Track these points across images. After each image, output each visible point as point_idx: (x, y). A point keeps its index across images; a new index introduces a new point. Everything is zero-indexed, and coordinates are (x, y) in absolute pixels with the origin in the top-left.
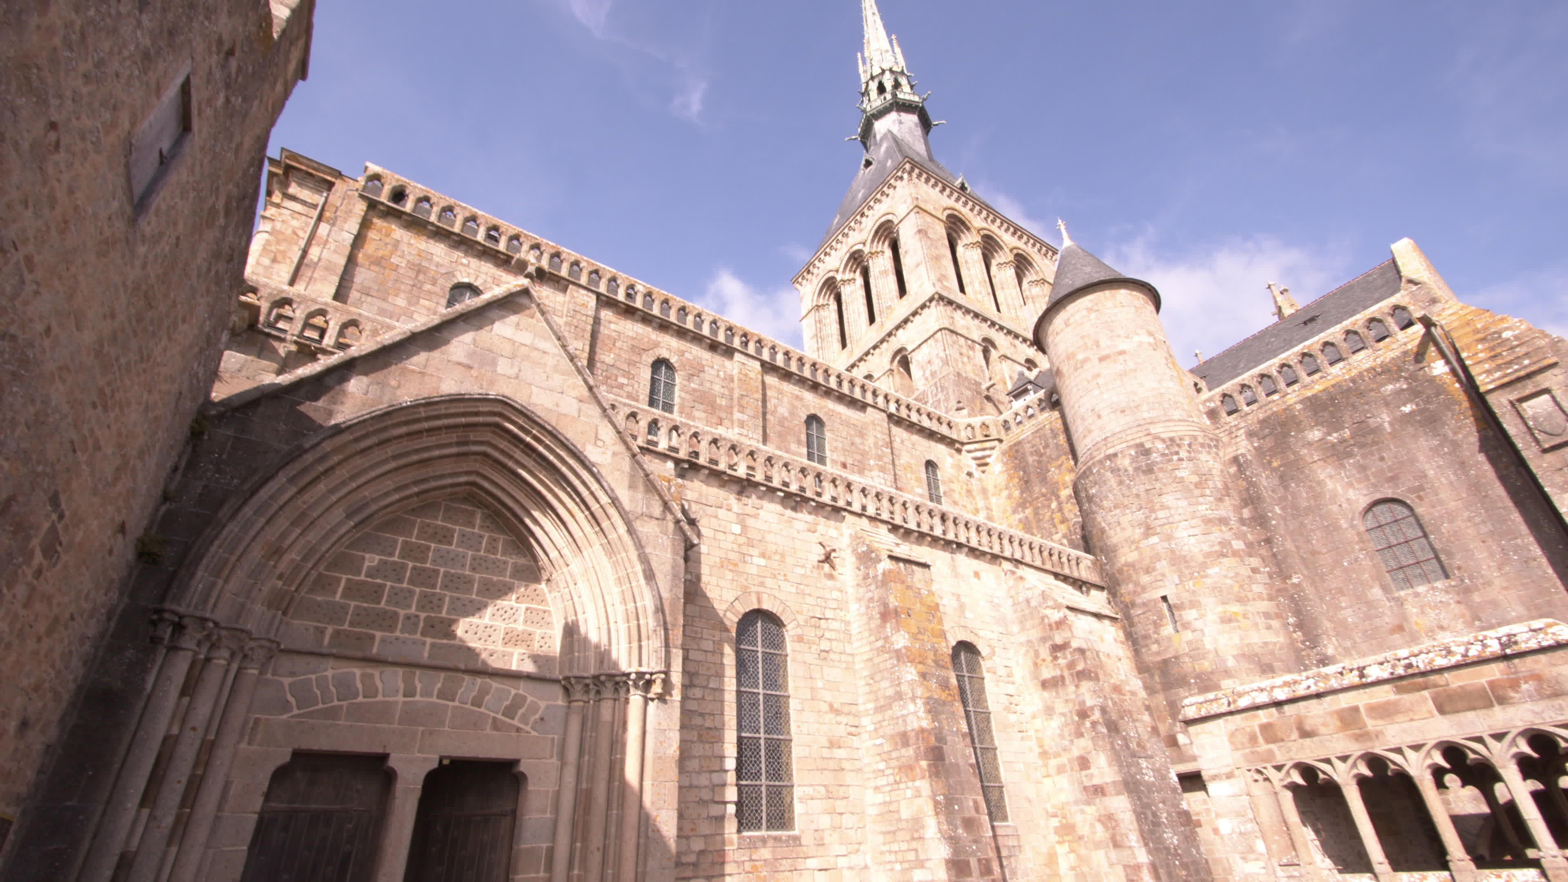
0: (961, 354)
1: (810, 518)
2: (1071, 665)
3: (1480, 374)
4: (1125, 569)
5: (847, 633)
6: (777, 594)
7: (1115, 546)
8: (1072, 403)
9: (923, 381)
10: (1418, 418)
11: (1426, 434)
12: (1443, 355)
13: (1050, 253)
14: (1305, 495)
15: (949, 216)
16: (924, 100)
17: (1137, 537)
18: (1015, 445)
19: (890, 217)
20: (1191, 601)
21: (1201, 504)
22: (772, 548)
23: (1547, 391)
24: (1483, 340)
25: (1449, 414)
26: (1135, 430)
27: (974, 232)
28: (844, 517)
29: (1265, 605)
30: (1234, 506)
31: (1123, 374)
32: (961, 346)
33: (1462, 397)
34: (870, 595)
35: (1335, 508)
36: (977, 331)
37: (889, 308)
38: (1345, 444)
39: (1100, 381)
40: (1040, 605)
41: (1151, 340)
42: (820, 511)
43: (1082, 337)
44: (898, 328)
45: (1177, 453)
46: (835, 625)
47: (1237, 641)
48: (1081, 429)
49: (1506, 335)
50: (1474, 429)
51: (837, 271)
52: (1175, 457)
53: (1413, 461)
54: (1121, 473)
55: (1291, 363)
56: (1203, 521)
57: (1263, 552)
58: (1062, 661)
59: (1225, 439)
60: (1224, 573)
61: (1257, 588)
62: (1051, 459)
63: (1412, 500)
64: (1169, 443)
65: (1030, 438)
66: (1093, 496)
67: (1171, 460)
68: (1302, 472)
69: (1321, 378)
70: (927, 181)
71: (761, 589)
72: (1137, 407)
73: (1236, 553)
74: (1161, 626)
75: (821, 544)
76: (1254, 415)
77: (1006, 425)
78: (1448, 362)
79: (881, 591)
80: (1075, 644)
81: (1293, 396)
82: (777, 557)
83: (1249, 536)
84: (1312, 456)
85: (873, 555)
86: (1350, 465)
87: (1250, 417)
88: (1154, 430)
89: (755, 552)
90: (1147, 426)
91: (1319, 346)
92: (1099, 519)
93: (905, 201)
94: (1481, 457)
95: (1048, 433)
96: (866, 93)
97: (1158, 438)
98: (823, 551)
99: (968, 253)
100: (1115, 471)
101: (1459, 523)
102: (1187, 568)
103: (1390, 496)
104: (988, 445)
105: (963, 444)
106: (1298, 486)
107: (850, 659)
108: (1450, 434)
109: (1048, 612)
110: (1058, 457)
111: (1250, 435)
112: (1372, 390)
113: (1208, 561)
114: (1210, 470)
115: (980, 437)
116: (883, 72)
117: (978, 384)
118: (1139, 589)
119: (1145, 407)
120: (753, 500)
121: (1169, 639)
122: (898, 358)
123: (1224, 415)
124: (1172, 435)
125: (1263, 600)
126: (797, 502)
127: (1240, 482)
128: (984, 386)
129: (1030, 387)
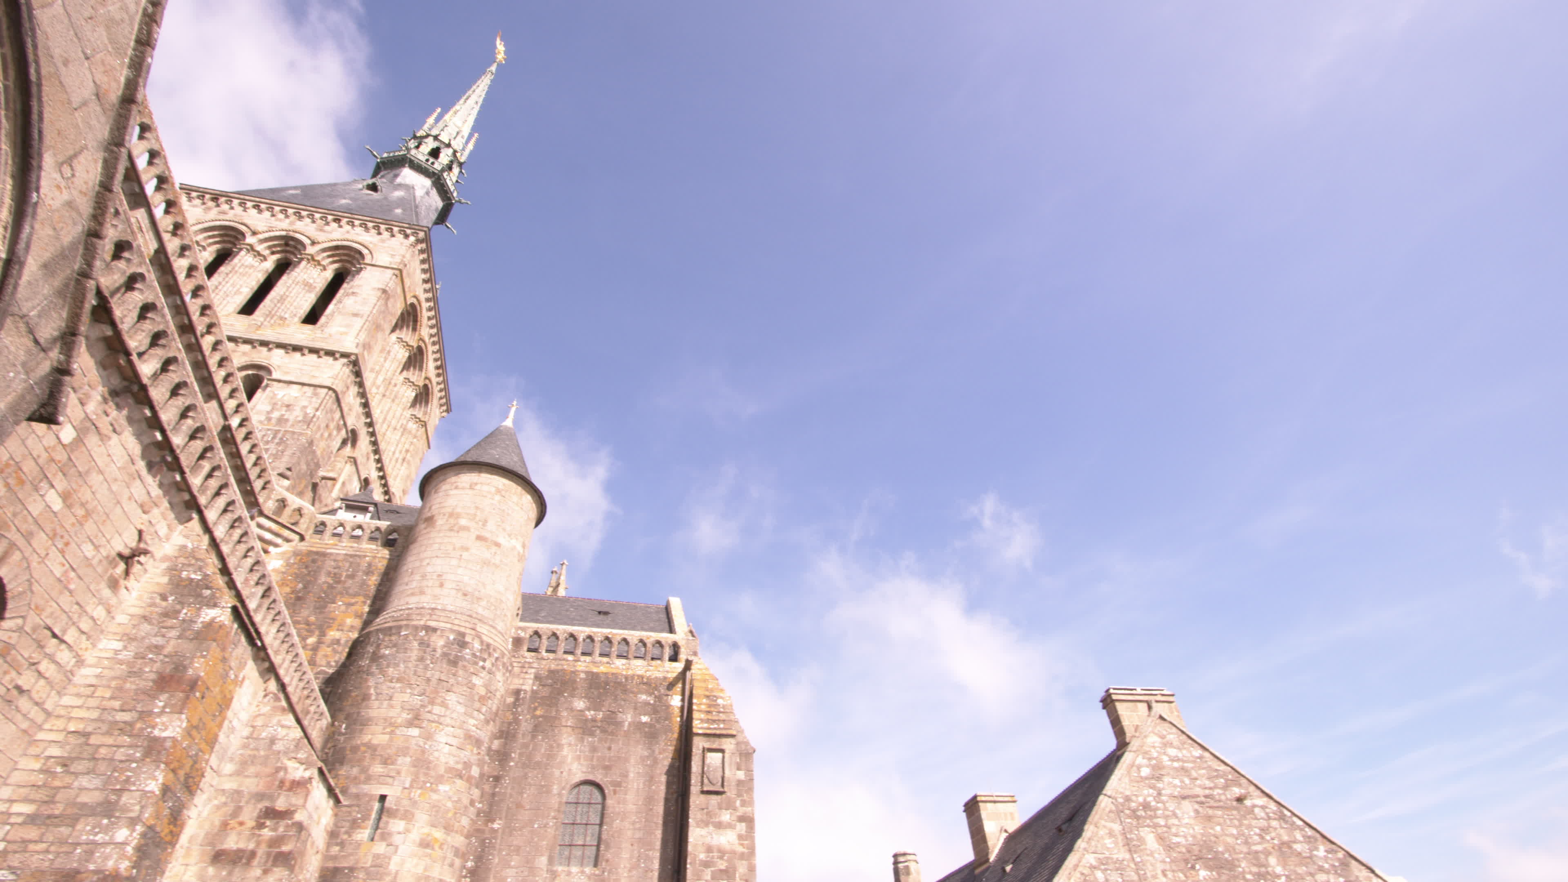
0: (327, 426)
1: (156, 492)
2: (276, 842)
3: (698, 719)
4: (363, 748)
5: (69, 675)
6: (34, 564)
7: (369, 719)
8: (422, 556)
9: (263, 418)
10: (647, 729)
11: (645, 744)
12: (683, 694)
13: (445, 408)
14: (543, 750)
15: (412, 305)
16: (460, 202)
17: (399, 721)
18: (317, 553)
19: (365, 251)
20: (406, 811)
21: (473, 718)
22: (85, 494)
23: (722, 751)
24: (707, 697)
25: (664, 737)
26: (466, 618)
27: (417, 337)
28: (190, 519)
29: (459, 840)
30: (492, 732)
31: (486, 563)
32: (333, 419)
33: (676, 729)
34: (159, 641)
35: (557, 773)
36: (355, 419)
37: (282, 318)
38: (593, 724)
39: (465, 555)
40: (286, 753)
41: (521, 550)
42: (174, 491)
43: (477, 508)
44: (280, 346)
45: (484, 660)
46: (64, 656)
47: (420, 870)
48: (414, 584)
49: (720, 701)
50: (671, 756)
51: (254, 233)
52: (481, 663)
53: (626, 760)
54: (428, 650)
55: (596, 639)
56: (466, 735)
57: (487, 788)
58: (267, 833)
59: (517, 670)
60: (451, 794)
61: (465, 822)
62: (346, 592)
63: (609, 790)
64: (484, 647)
65: (340, 558)
66: (383, 656)
67: (476, 663)
68: (553, 730)
69: (608, 663)
70: (423, 262)
71: (21, 542)
72: (479, 599)
73: (469, 779)
74: (359, 827)
75: (140, 533)
76: (548, 662)
77: (320, 528)
78: (683, 700)
79: (186, 647)
80: (298, 817)
81: (583, 665)
82: (80, 512)
83: (486, 768)
84: (567, 721)
85: (207, 592)
86: (588, 742)
87: (544, 662)
88: (482, 629)
89: (61, 484)
90: (476, 621)
91: (619, 638)
92: (371, 682)
93: (393, 256)
94: (664, 779)
95: (364, 565)
96: (420, 141)
97: (479, 637)
98: (133, 544)
99: (396, 346)
100: (424, 644)
101: (626, 824)
102: (426, 774)
103: (598, 781)
104: (286, 533)
105: (261, 513)
106: (543, 740)
107: (39, 717)
108: (657, 751)
109: (291, 764)
110: (355, 595)
111: (537, 677)
112: (632, 692)
113: (446, 775)
114: (496, 690)
115: (283, 519)
116: (449, 145)
117: (318, 466)
118: (363, 777)
119: (483, 603)
120: (119, 416)
121: (359, 845)
122: (250, 372)
123: (525, 648)
124: (491, 641)
125: (462, 835)
126: (163, 459)
127: (508, 714)
128: (322, 473)
129: (371, 509)
